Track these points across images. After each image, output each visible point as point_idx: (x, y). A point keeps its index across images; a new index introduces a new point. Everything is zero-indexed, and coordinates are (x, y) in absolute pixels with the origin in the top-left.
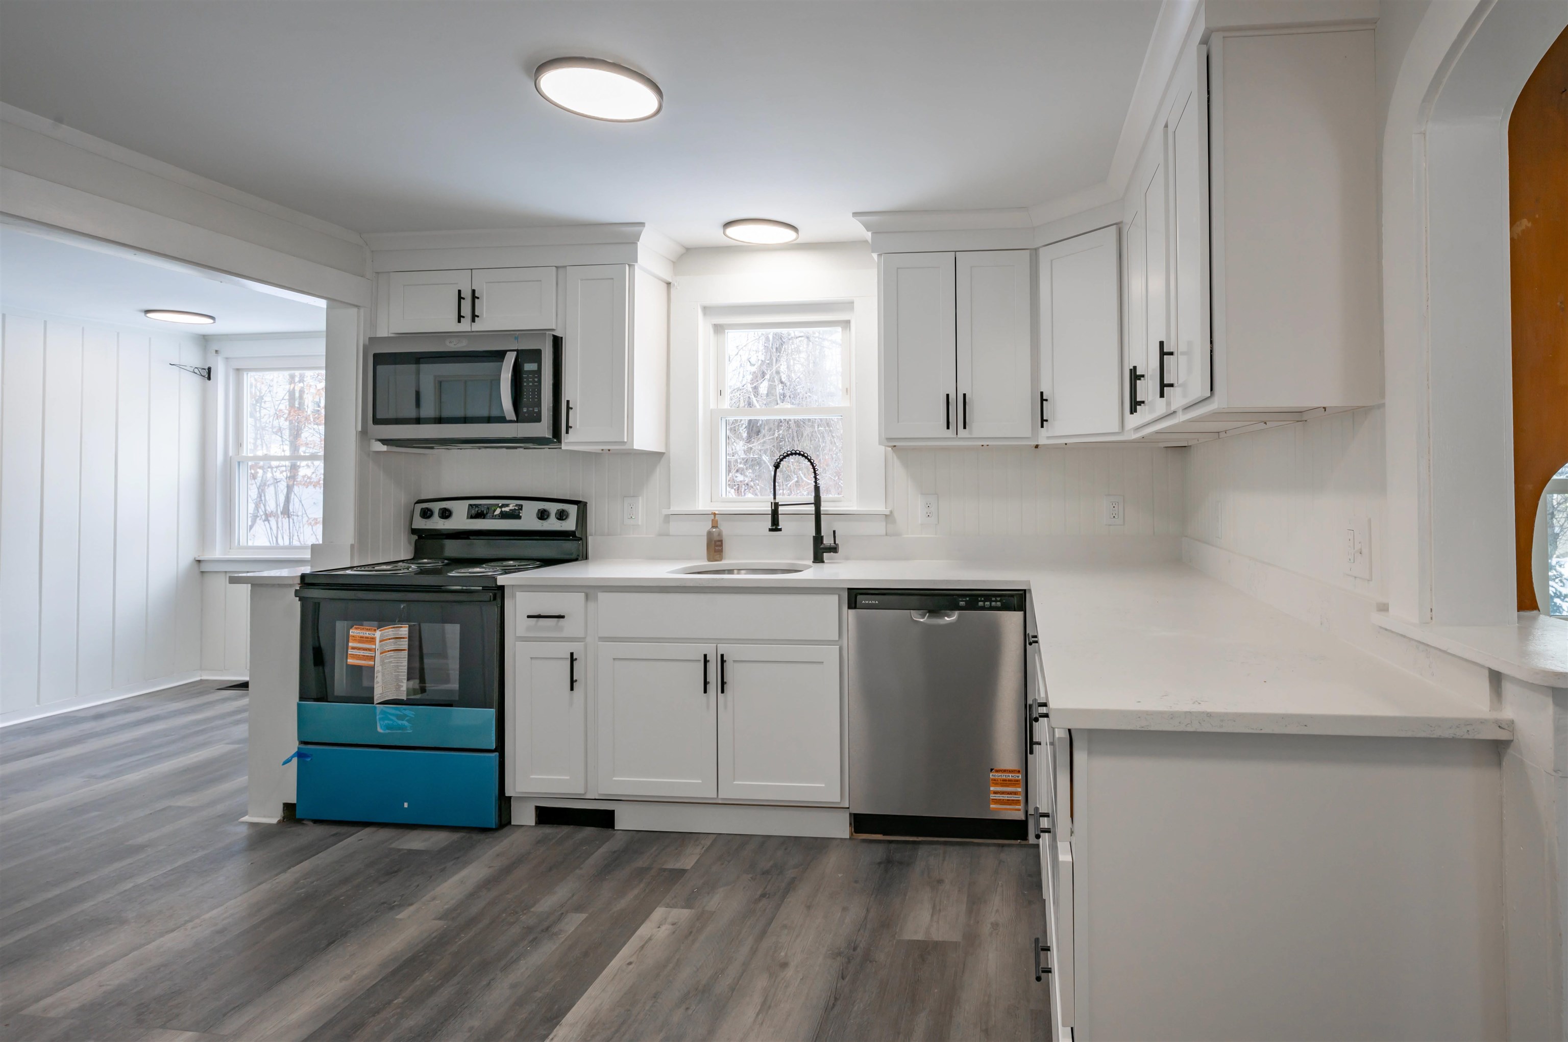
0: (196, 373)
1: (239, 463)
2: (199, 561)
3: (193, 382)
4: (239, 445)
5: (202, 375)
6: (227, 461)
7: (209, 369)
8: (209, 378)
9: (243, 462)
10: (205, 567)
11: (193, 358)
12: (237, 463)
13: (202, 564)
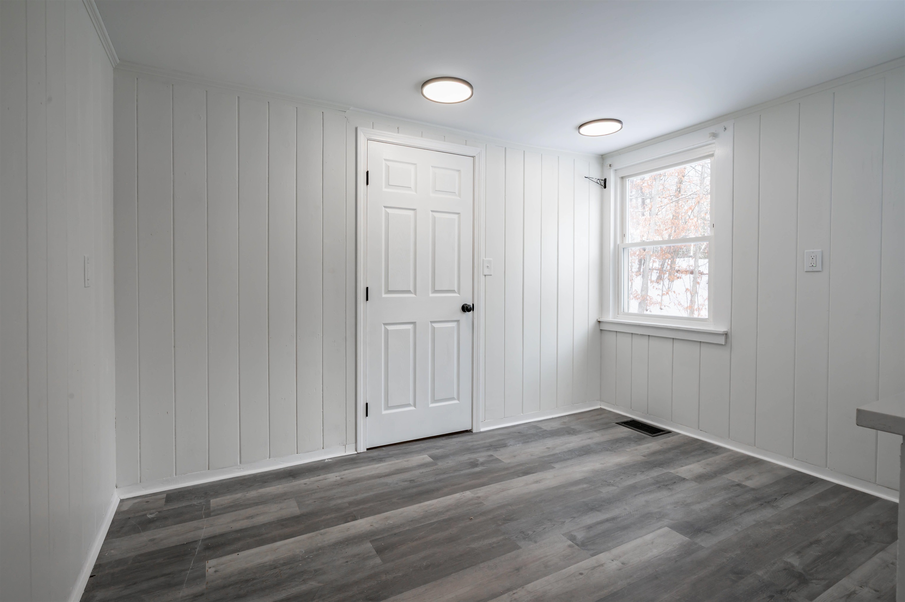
0: (598, 183)
1: (624, 249)
2: (599, 322)
3: (596, 189)
4: (624, 236)
5: (601, 185)
6: (617, 248)
7: (605, 180)
8: (605, 187)
9: (626, 248)
10: (605, 327)
11: (596, 174)
12: (622, 249)
13: (601, 324)
